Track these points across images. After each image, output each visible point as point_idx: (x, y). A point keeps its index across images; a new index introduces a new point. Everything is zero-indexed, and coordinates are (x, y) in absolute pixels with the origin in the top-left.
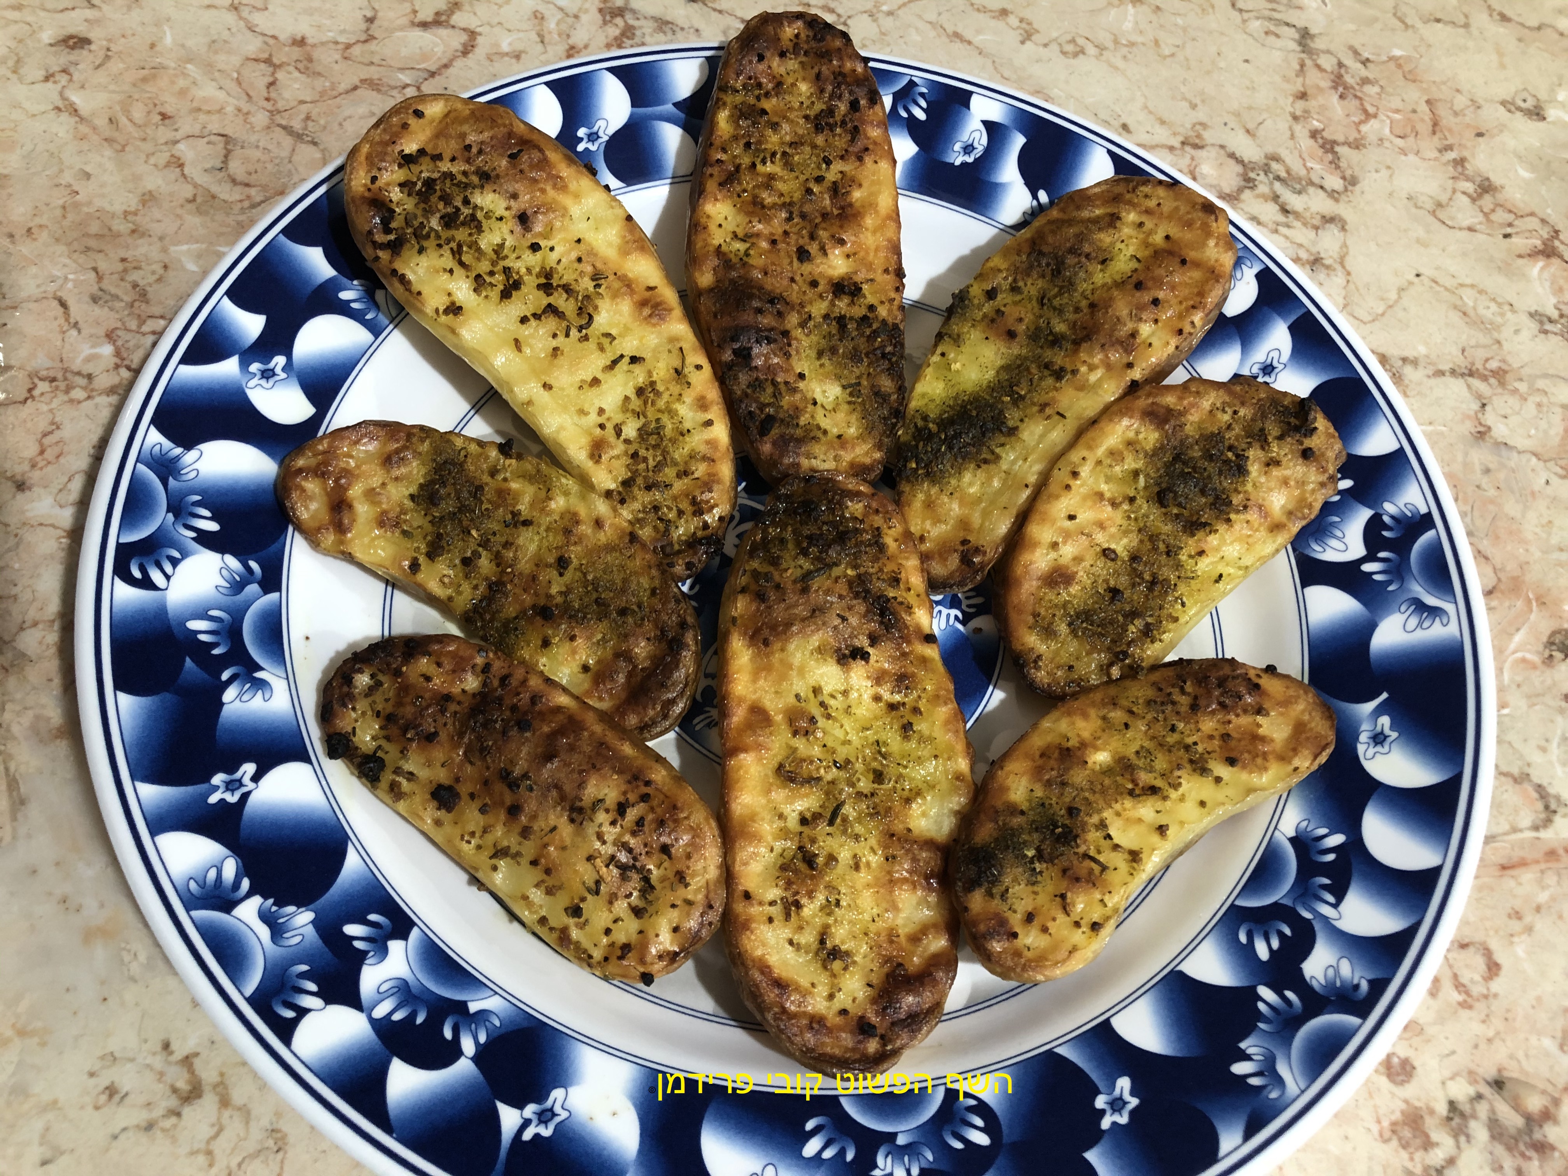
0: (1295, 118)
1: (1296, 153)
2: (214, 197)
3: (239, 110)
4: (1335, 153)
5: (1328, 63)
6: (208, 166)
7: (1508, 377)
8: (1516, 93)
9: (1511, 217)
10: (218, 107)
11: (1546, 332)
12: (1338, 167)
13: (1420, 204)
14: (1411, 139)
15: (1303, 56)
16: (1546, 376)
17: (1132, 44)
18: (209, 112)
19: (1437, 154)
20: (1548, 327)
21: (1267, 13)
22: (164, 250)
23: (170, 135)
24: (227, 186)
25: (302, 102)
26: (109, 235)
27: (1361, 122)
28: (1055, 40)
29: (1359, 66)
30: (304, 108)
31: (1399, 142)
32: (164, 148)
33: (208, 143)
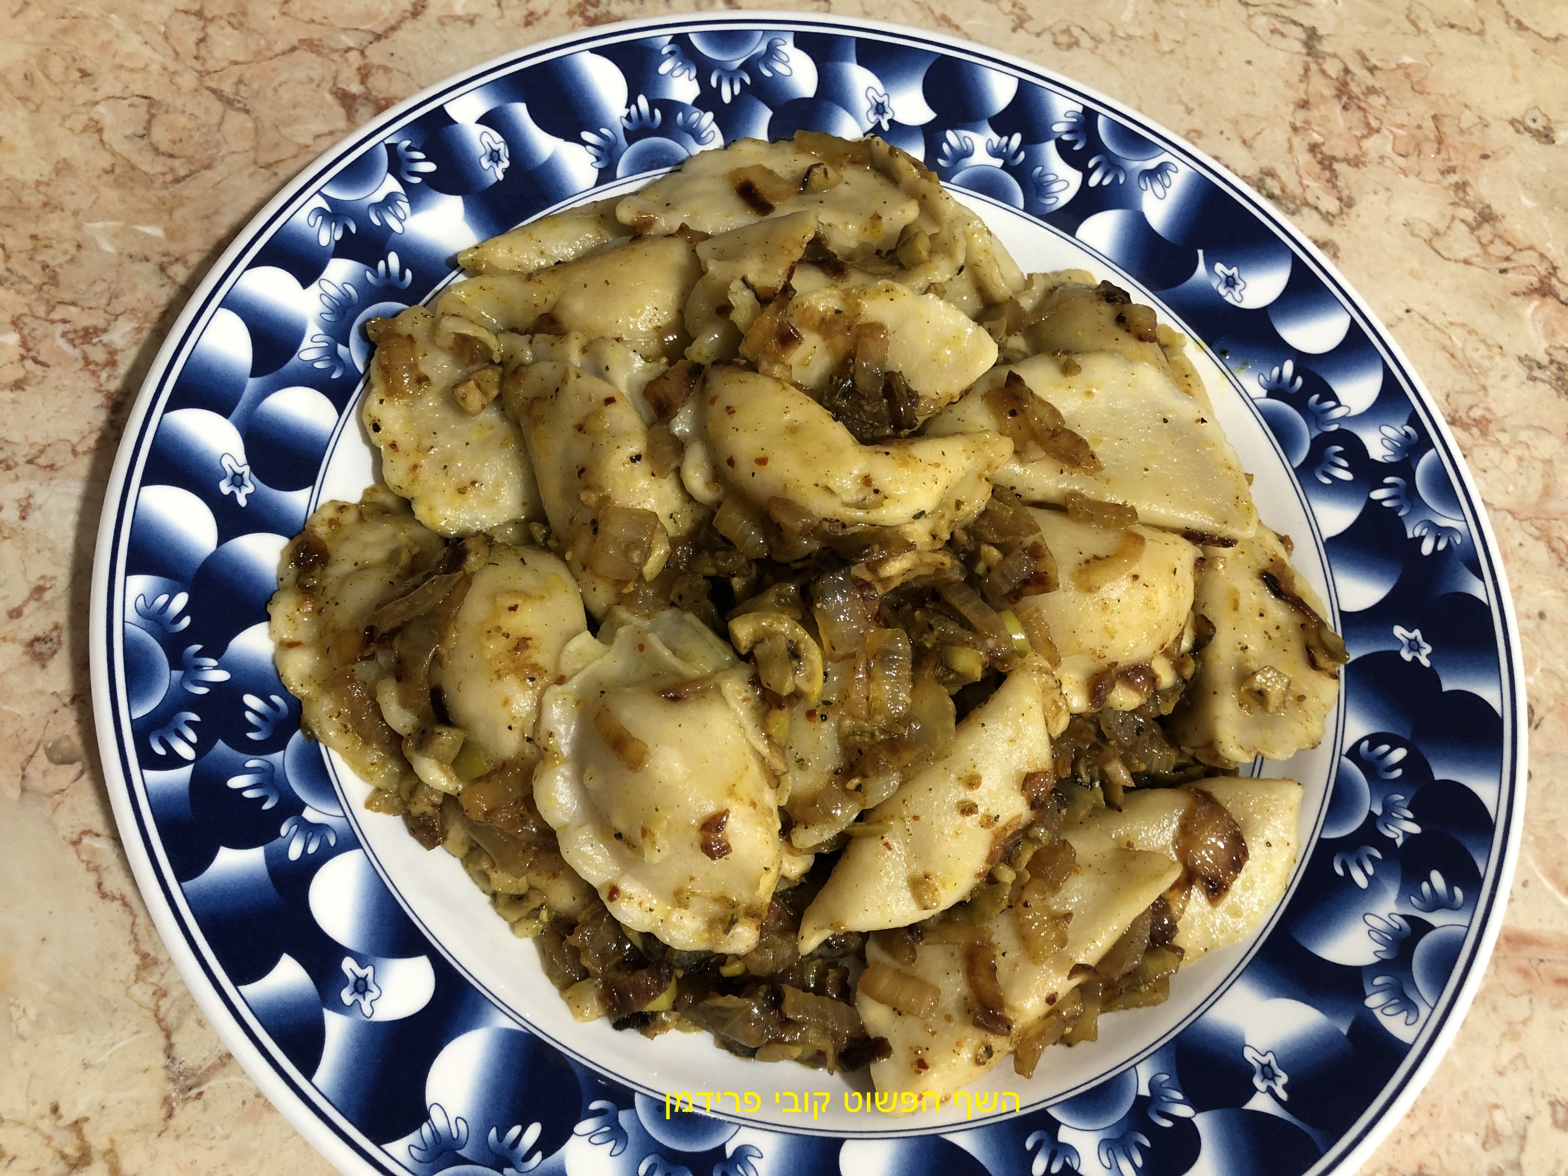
0: (1295, 129)
1: (1293, 168)
2: (133, 168)
3: (165, 69)
4: (1333, 171)
5: (1333, 68)
6: (129, 132)
7: (1492, 427)
8: (1527, 111)
9: (1508, 251)
10: (142, 65)
11: (1534, 379)
12: (1335, 186)
13: (1417, 231)
14: (1413, 158)
15: (1308, 59)
16: (1530, 427)
17: (1129, 37)
18: (132, 70)
19: (1440, 177)
20: (1537, 373)
21: (1275, 9)
22: (78, 227)
23: (90, 95)
24: (149, 156)
25: (235, 63)
26: (18, 207)
27: (1364, 137)
28: (1049, 28)
29: (1366, 73)
30: (236, 69)
31: (1400, 161)
32: (83, 110)
33: (131, 105)
